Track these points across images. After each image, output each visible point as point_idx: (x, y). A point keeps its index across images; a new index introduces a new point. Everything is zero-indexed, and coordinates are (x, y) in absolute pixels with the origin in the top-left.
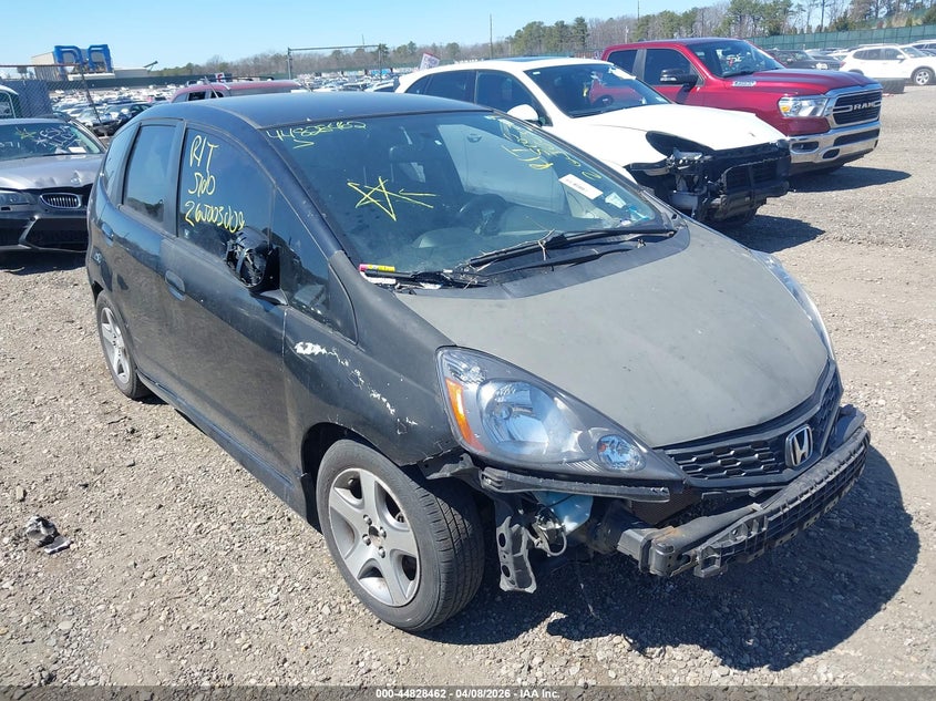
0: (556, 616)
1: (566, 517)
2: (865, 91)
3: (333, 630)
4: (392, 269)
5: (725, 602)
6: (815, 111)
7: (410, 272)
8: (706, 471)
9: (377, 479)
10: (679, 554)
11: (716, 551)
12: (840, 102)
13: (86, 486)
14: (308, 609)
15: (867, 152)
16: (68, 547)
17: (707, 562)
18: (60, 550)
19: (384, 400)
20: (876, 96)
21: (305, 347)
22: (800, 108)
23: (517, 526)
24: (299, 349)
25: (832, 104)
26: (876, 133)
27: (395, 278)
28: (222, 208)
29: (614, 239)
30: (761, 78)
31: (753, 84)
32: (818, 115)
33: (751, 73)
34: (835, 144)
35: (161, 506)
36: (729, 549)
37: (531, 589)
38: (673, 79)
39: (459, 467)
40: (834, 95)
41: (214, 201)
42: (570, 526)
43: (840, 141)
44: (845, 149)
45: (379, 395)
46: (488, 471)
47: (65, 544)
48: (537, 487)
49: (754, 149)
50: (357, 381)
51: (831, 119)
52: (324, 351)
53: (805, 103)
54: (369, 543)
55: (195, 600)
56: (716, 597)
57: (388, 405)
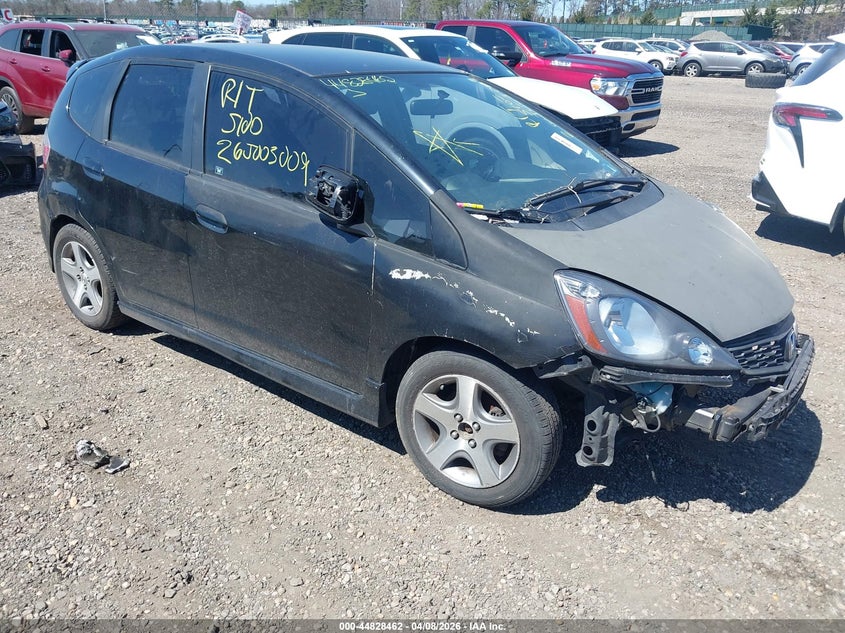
0: (597, 488)
1: (661, 402)
2: (651, 77)
3: (429, 513)
4: (481, 207)
5: (715, 468)
6: (617, 92)
7: (497, 209)
8: (750, 363)
9: (479, 382)
10: (739, 426)
11: (764, 420)
12: (637, 85)
13: (107, 412)
14: (395, 499)
15: (651, 127)
16: (128, 466)
17: (758, 429)
18: (122, 469)
19: (503, 315)
20: (659, 83)
21: (402, 273)
22: (606, 87)
23: (607, 413)
24: (395, 274)
25: (631, 86)
26: (657, 113)
27: (486, 214)
28: (275, 148)
29: (607, 187)
30: (574, 60)
31: (569, 65)
32: (621, 94)
33: (565, 55)
34: (632, 120)
35: (200, 426)
36: (770, 420)
37: (607, 463)
38: (502, 55)
39: (577, 367)
40: (633, 79)
41: (261, 141)
42: (661, 408)
43: (636, 117)
44: (640, 124)
45: (496, 312)
46: (606, 369)
47: (125, 463)
48: (648, 379)
49: (598, 120)
50: (470, 300)
51: (630, 98)
52: (427, 276)
53: (611, 84)
54: (457, 437)
55: (288, 501)
56: (706, 466)
57: (507, 319)
